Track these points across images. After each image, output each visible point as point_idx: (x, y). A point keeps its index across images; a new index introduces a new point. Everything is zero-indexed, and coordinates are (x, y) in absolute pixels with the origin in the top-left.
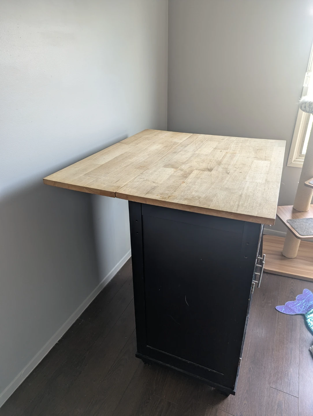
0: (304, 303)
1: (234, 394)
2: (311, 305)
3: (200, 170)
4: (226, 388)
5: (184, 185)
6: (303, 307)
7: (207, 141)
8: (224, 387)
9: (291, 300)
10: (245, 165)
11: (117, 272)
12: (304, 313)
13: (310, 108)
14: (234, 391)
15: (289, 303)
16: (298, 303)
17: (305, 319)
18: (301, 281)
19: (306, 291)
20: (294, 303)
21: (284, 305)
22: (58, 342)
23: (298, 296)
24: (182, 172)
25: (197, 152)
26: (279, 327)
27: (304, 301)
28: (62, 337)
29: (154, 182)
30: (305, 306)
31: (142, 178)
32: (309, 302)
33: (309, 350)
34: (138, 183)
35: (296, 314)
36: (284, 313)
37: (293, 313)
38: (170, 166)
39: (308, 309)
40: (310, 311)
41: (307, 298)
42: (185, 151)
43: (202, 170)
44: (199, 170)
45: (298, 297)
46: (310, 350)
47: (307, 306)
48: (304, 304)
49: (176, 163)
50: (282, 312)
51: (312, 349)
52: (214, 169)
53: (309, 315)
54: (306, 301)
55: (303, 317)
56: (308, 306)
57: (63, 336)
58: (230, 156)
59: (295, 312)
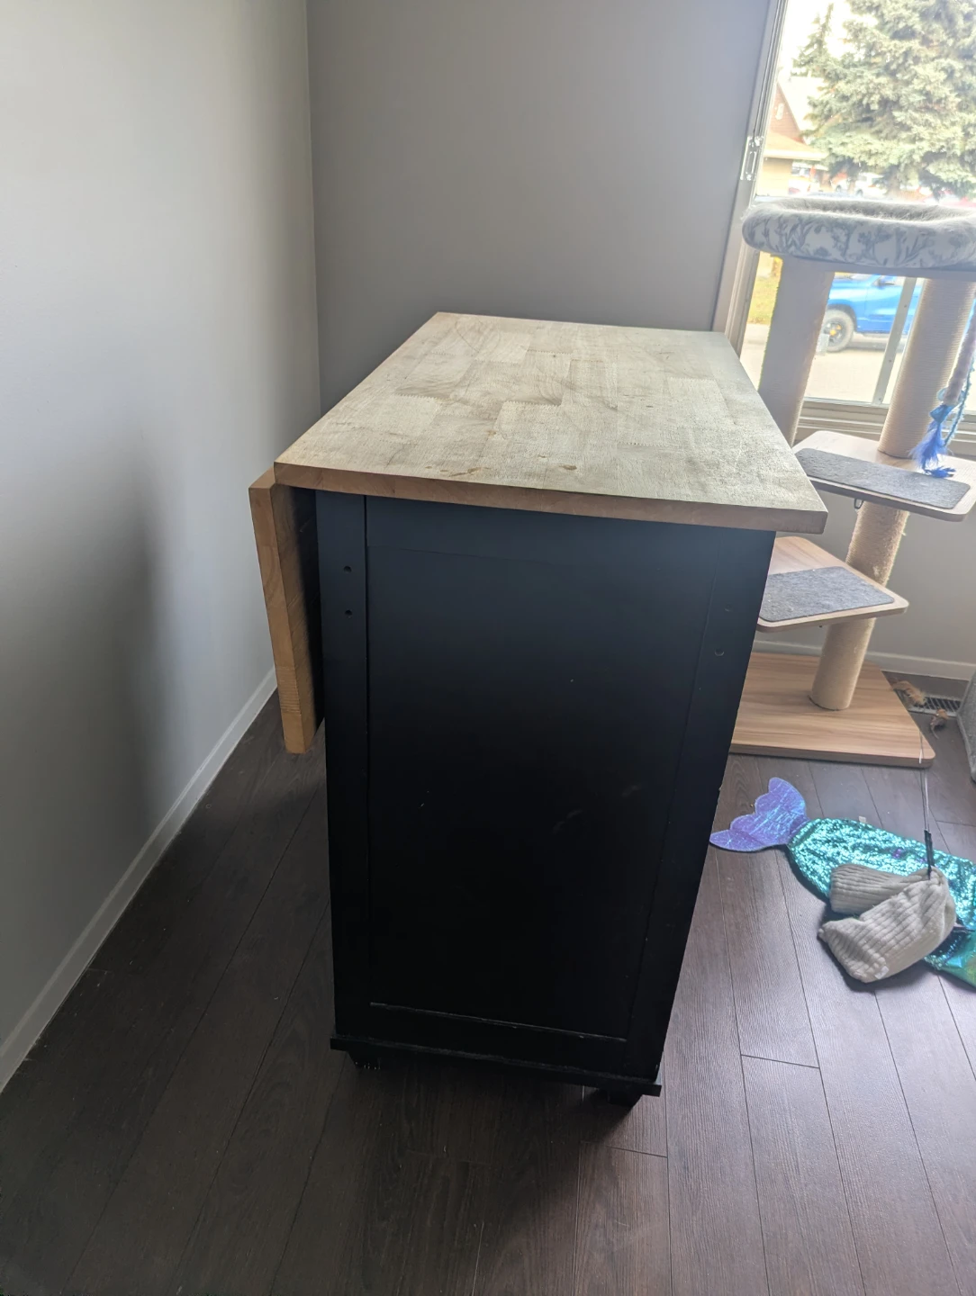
0: (778, 814)
1: (656, 1091)
2: (797, 819)
3: (522, 402)
4: (634, 1079)
5: (497, 438)
6: (779, 826)
7: (492, 330)
8: (626, 1078)
9: (744, 813)
10: (648, 388)
11: (196, 802)
12: (784, 842)
13: (781, 235)
14: (658, 1082)
15: (737, 822)
16: (764, 818)
17: (790, 856)
18: (760, 759)
19: (777, 783)
20: (751, 819)
21: (729, 828)
22: (27, 1057)
23: (759, 798)
24: (469, 408)
25: (480, 358)
26: (728, 889)
27: (776, 810)
28: (38, 1037)
29: (391, 434)
30: (782, 824)
31: (344, 424)
32: (789, 812)
33: (819, 938)
34: (336, 436)
35: (764, 847)
36: (733, 849)
37: (756, 845)
38: (414, 392)
39: (791, 831)
40: (798, 832)
41: (781, 801)
42: (443, 354)
43: (529, 402)
44: (518, 401)
45: (759, 803)
46: (821, 936)
47: (788, 821)
48: (779, 818)
49: (433, 384)
50: (728, 848)
51: (825, 934)
52: (563, 400)
53: (798, 844)
54: (781, 810)
55: (784, 854)
56: (791, 822)
57: (43, 1036)
58: (591, 369)
59: (762, 844)
